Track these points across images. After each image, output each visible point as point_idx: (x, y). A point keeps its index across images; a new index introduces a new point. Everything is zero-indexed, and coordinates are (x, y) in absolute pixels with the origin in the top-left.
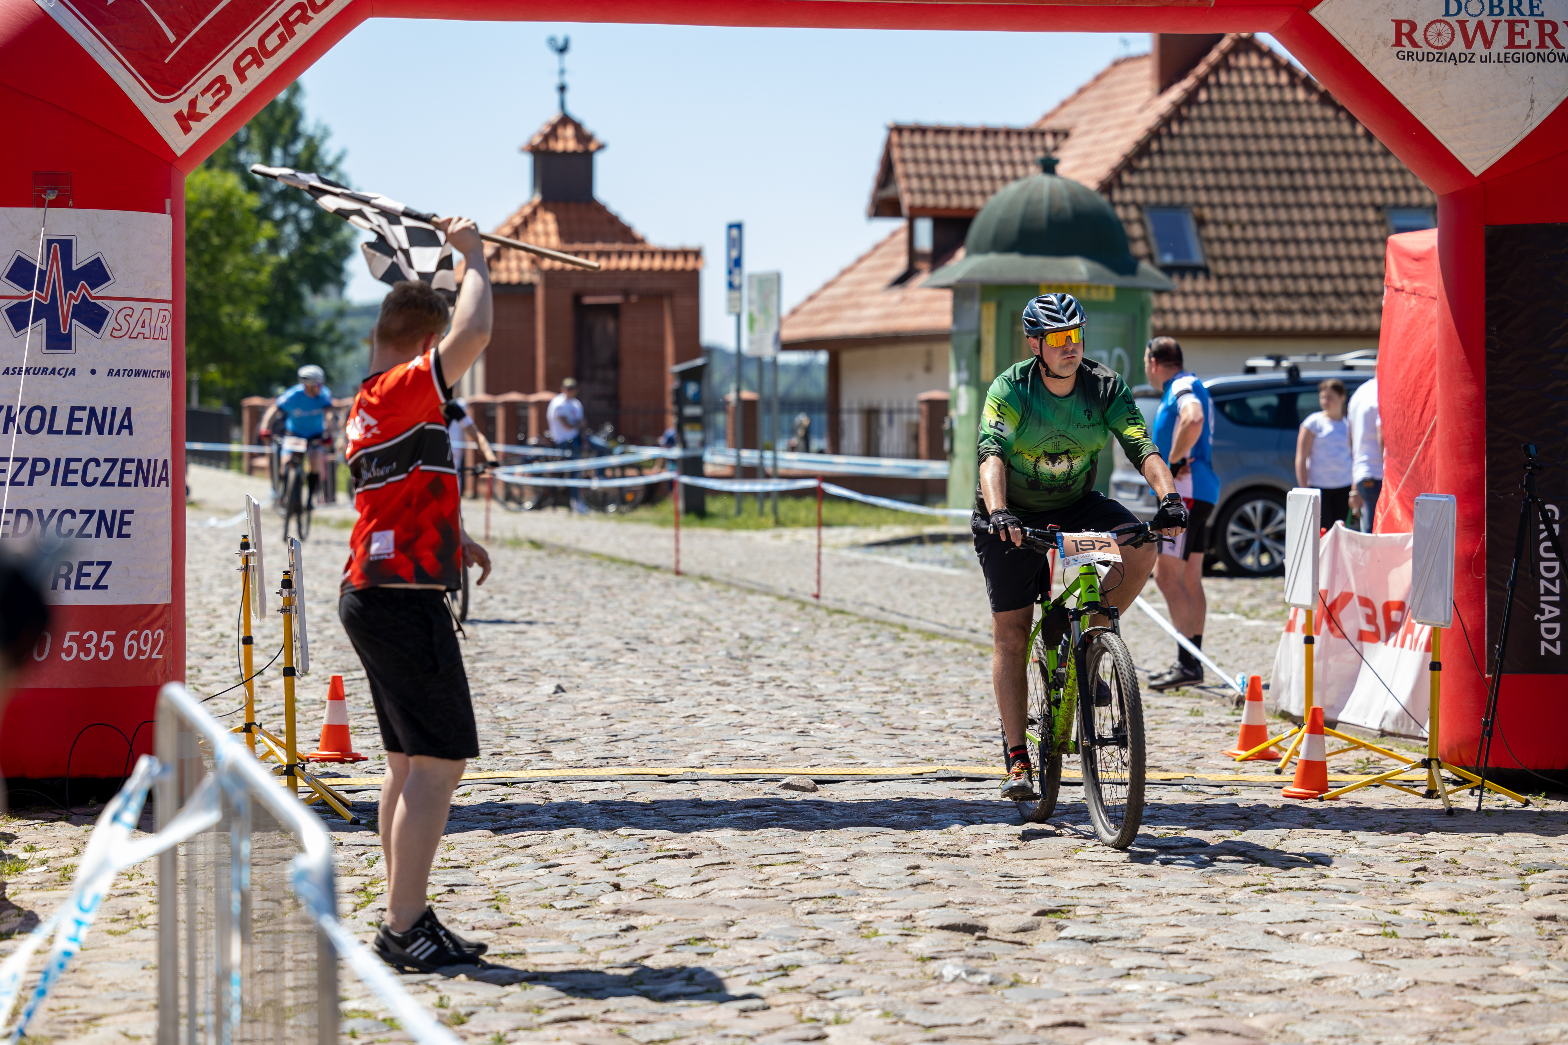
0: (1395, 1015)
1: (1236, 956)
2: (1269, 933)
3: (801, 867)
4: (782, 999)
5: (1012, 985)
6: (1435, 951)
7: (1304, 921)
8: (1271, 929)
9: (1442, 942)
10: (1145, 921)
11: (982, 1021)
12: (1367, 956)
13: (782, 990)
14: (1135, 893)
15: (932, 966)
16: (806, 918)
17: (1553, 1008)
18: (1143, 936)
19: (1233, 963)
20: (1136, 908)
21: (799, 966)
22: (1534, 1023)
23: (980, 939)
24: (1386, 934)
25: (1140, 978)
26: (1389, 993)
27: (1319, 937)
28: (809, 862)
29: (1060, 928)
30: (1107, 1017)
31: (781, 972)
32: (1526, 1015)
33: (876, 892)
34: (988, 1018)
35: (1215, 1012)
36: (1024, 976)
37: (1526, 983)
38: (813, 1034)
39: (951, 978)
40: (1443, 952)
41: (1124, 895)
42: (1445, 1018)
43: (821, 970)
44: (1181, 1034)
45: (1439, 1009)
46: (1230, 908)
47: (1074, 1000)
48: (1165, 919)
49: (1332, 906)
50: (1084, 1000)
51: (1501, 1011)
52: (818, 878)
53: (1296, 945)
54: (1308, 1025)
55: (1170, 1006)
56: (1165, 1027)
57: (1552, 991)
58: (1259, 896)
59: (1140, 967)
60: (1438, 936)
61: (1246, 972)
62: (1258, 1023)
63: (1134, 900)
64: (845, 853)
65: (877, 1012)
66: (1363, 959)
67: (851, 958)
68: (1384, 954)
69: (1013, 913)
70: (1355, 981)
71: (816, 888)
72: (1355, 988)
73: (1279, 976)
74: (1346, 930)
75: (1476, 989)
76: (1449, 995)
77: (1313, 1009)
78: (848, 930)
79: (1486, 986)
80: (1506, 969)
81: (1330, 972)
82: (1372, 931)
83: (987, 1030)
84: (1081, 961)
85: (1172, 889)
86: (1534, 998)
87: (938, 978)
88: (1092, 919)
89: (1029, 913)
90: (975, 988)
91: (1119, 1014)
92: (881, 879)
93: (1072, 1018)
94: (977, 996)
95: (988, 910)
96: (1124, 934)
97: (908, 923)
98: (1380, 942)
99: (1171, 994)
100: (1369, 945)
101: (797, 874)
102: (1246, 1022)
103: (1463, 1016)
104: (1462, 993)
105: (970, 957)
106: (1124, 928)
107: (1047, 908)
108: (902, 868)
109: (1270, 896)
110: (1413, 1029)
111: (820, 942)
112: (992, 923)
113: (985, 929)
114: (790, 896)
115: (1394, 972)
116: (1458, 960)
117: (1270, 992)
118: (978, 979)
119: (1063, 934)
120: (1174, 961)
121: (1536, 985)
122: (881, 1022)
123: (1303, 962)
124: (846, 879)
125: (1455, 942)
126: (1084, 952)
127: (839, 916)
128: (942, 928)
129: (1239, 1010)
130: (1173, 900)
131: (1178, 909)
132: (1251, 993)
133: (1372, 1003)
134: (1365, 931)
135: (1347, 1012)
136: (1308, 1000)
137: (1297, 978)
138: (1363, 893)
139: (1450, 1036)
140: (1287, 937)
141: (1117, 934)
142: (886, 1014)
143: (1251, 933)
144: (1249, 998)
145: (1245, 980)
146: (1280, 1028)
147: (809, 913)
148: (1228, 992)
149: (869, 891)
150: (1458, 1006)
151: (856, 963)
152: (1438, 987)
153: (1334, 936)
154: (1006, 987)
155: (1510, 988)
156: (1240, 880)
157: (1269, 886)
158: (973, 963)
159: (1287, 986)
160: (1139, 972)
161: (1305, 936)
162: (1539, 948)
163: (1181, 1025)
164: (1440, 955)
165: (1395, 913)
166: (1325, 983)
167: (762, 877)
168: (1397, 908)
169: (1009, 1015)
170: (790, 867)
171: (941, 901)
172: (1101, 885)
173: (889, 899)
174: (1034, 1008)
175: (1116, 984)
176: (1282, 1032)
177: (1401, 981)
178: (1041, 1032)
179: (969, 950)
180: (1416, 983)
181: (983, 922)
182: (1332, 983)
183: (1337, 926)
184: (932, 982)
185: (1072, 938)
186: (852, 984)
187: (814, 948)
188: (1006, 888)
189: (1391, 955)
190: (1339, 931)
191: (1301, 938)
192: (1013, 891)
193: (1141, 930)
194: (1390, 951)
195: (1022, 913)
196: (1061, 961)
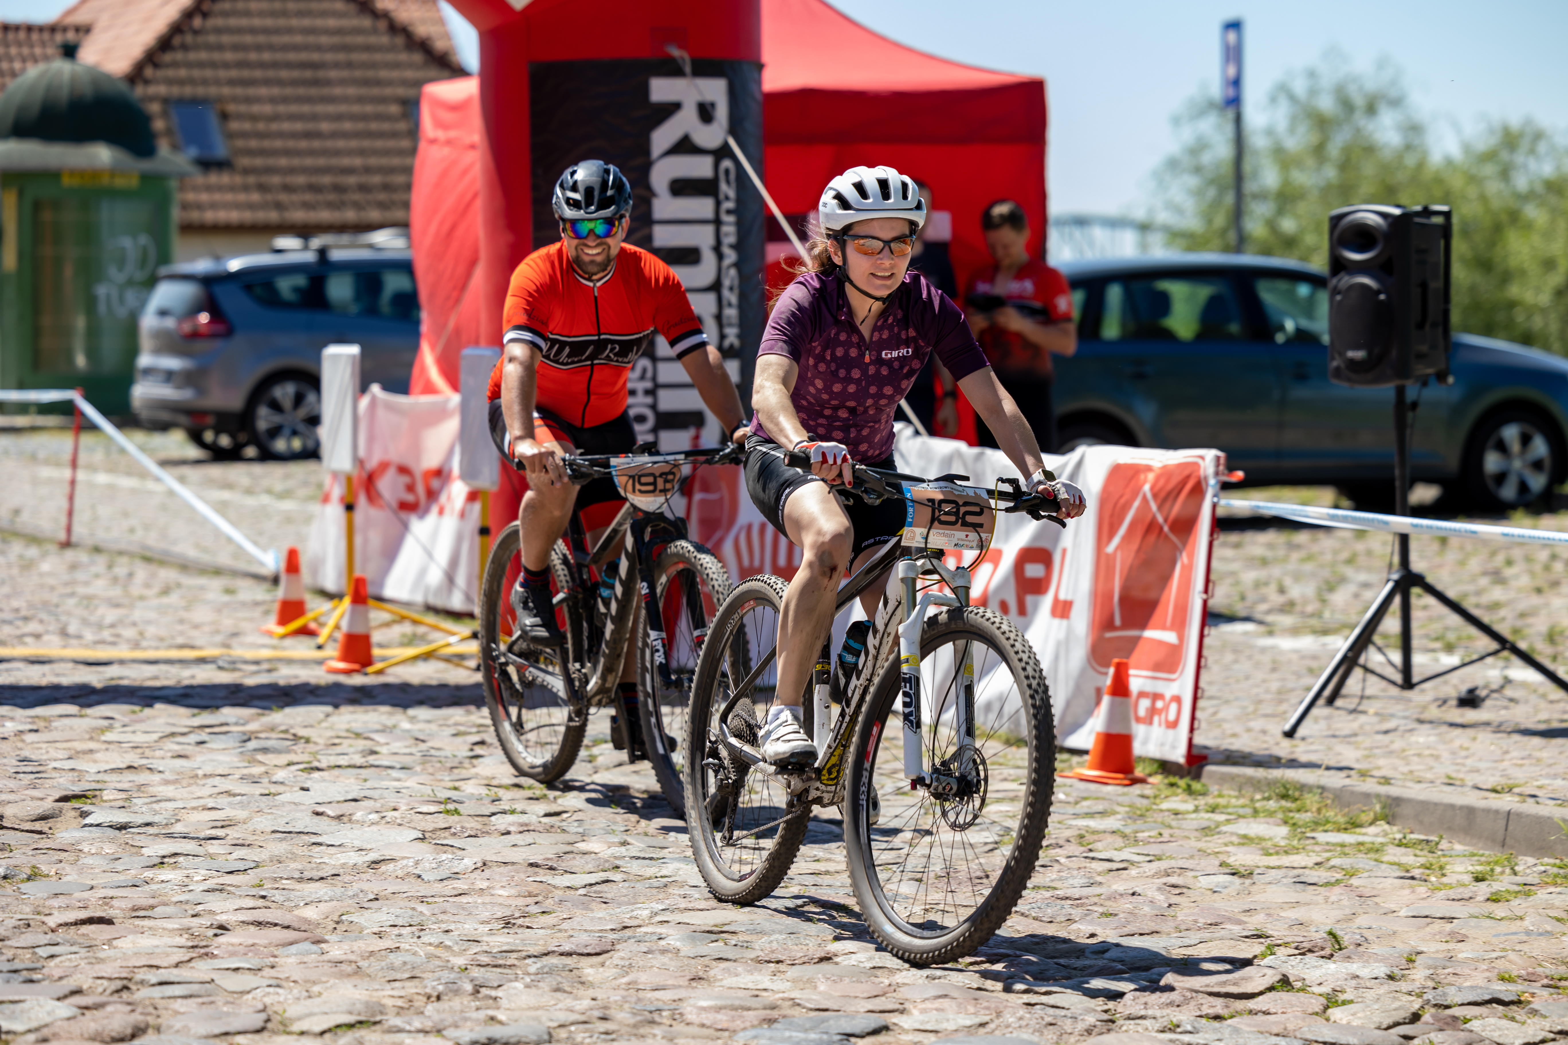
0: (464, 899)
1: (281, 840)
2: (317, 814)
5: (29, 879)
6: (502, 828)
7: (355, 800)
8: (320, 809)
9: (510, 818)
10: (180, 804)
12: (427, 835)
14: (168, 776)
17: (639, 886)
18: (178, 821)
19: (279, 848)
20: (169, 791)
22: (620, 905)
24: (448, 812)
25: (175, 866)
26: (455, 875)
27: (374, 817)
29: (84, 814)
30: (138, 912)
32: (609, 896)
35: (260, 903)
36: (44, 869)
37: (607, 861)
40: (512, 829)
41: (157, 778)
42: (521, 902)
44: (222, 927)
45: (513, 892)
46: (273, 789)
47: (101, 893)
48: (201, 802)
49: (385, 784)
50: (110, 893)
51: (582, 891)
53: (348, 825)
54: (367, 913)
55: (210, 897)
56: (205, 921)
57: (635, 867)
58: (305, 775)
59: (175, 854)
60: (504, 812)
61: (294, 857)
62: (311, 913)
63: (167, 782)
66: (423, 839)
68: (447, 833)
69: (33, 798)
70: (417, 863)
72: (417, 872)
73: (333, 860)
74: (403, 808)
75: (551, 868)
76: (523, 876)
77: (372, 897)
79: (563, 865)
80: (582, 846)
81: (388, 853)
82: (432, 808)
84: (109, 849)
85: (208, 769)
86: (617, 876)
88: (121, 803)
89: (51, 799)
91: (152, 907)
93: (98, 914)
95: (5, 797)
96: (156, 819)
98: (441, 821)
99: (210, 884)
100: (429, 824)
102: (296, 912)
103: (540, 898)
104: (536, 874)
106: (156, 813)
107: (70, 793)
109: (316, 775)
110: (486, 915)
112: (9, 812)
115: (460, 853)
116: (528, 838)
117: (322, 878)
119: (88, 820)
120: (213, 847)
121: (618, 862)
123: (357, 844)
125: (524, 818)
126: (112, 840)
129: (289, 900)
130: (210, 781)
131: (216, 790)
132: (300, 880)
133: (438, 888)
134: (425, 809)
135: (410, 898)
136: (365, 886)
137: (352, 862)
138: (418, 768)
139: (527, 922)
140: (339, 817)
141: (149, 819)
143: (299, 815)
144: (298, 886)
145: (293, 865)
146: (336, 919)
148: (275, 880)
150: (534, 888)
152: (510, 867)
153: (390, 814)
154: (22, 881)
155: (590, 867)
156: (284, 759)
157: (316, 764)
159: (341, 871)
160: (172, 860)
161: (358, 816)
162: (615, 823)
163: (222, 918)
164: (508, 833)
165: (456, 789)
166: (383, 868)
168: (457, 784)
169: (27, 911)
172: (130, 767)
174: (55, 903)
175: (149, 874)
176: (338, 923)
177: (468, 863)
178: (63, 931)
180: (484, 864)
182: (391, 866)
183: (393, 805)
185: (98, 825)
188: (24, 773)
189: (454, 834)
190: (395, 810)
191: (354, 818)
192: (33, 776)
193: (176, 815)
194: (453, 830)
195: (42, 799)
196: (86, 850)
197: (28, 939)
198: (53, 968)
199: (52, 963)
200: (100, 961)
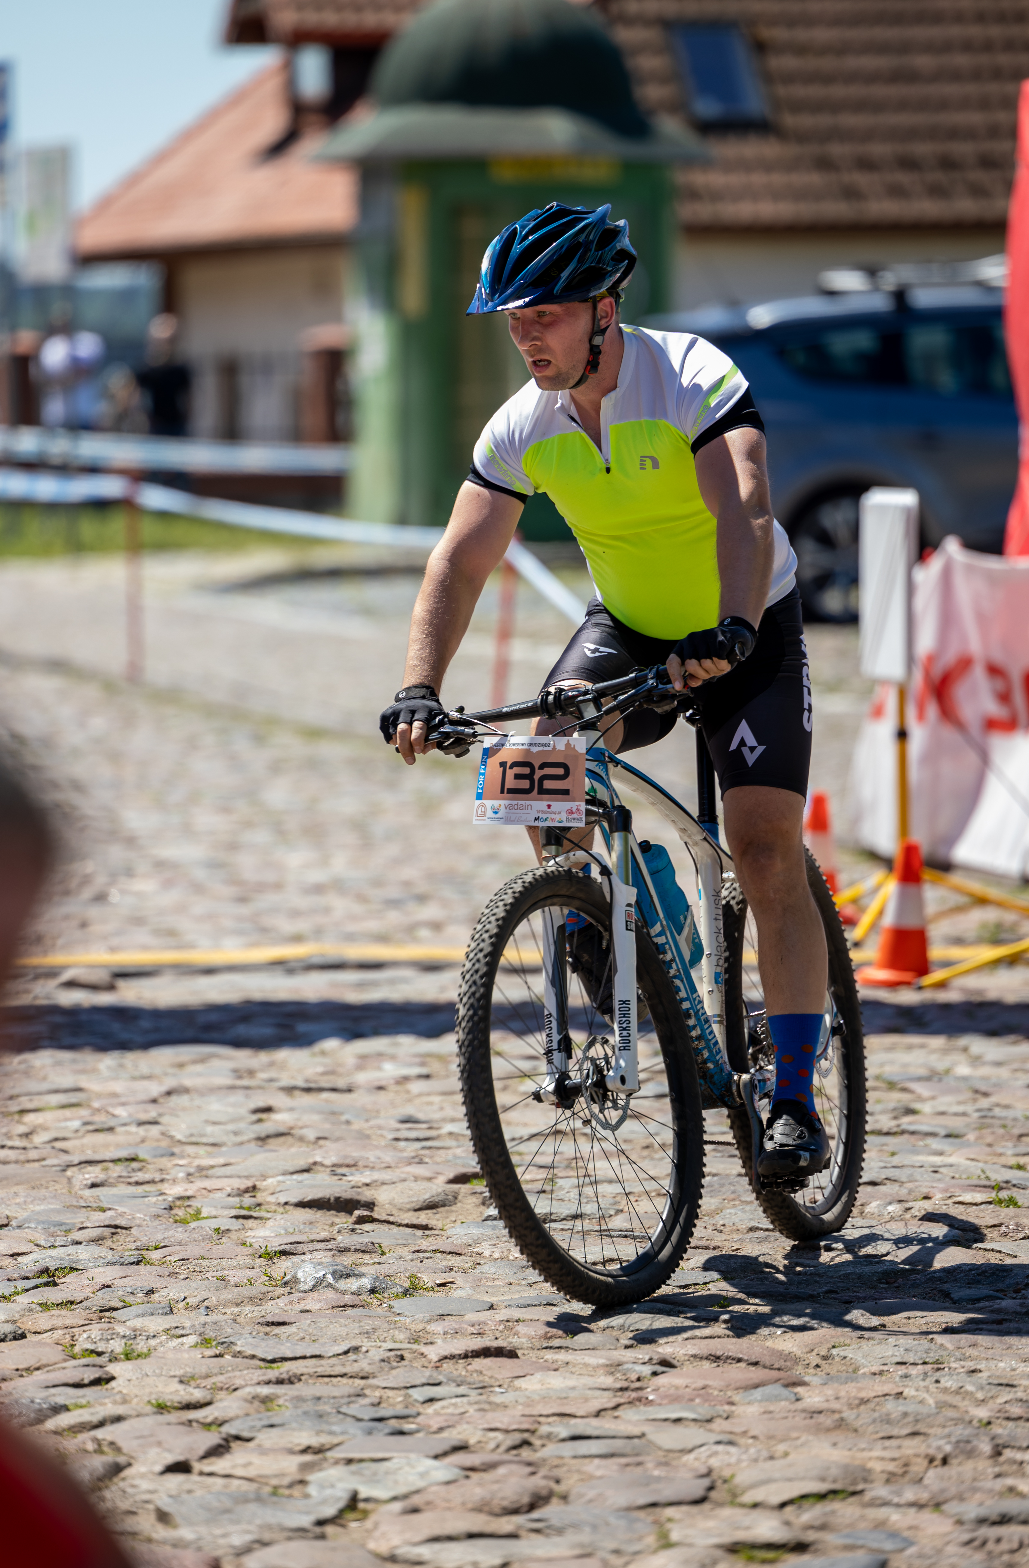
3: (84, 1113)
4: (43, 1320)
5: (406, 1293)
7: (873, 1184)
11: (356, 1349)
12: (968, 1235)
13: (45, 1306)
15: (284, 1265)
16: (88, 1193)
21: (73, 1269)
23: (361, 1220)
24: (1000, 1202)
27: (895, 1208)
28: (96, 1104)
31: (45, 1279)
33: (202, 1150)
34: (366, 1344)
35: (724, 1329)
36: (428, 1279)
38: (90, 1375)
39: (310, 1284)
43: (107, 1275)
44: (668, 1363)
47: (502, 1314)
49: (920, 1158)
50: (516, 1314)
52: (111, 1129)
56: (644, 1354)
62: (792, 1345)
64: (155, 1089)
65: (192, 1339)
66: (961, 1241)
67: (155, 1255)
68: (996, 1233)
69: (416, 1179)
71: (106, 1146)
72: (947, 1287)
74: (939, 1196)
78: (154, 1211)
82: (979, 1197)
83: (363, 1365)
87: (289, 1283)
89: (442, 1179)
90: (348, 1299)
92: (209, 1129)
93: (497, 1342)
94: (350, 1312)
95: (377, 1176)
96: (588, 1209)
97: (247, 1200)
98: (990, 1215)
101: (76, 1124)
102: (772, 1343)
105: (343, 1251)
106: (588, 1199)
107: (469, 1170)
108: (243, 1111)
111: (107, 1232)
112: (383, 1197)
113: (370, 1205)
114: (65, 1159)
117: (813, 1296)
118: (353, 1284)
119: (493, 1210)
122: (197, 1354)
124: (154, 1130)
127: (140, 1189)
128: (302, 1205)
134: (968, 1197)
138: (971, 1137)
142: (205, 1342)
146: (826, 1352)
147: (94, 1186)
149: (190, 1150)
151: (163, 1262)
153: (919, 1206)
154: (396, 1296)
158: (347, 1260)
159: (841, 1286)
161: (873, 1207)
165: (1020, 1167)
167: (22, 1129)
168: (1022, 1160)
169: (399, 1339)
170: (67, 1113)
171: (302, 1163)
173: (222, 1161)
174: (438, 1327)
178: (447, 1366)
179: (344, 1240)
181: (367, 1195)
183: (924, 1191)
184: (281, 1290)
186: (155, 1297)
187: (98, 1241)
188: (407, 1140)
189: (1006, 1234)
190: (926, 1198)
191: (867, 1210)
192: (418, 1145)
193: (616, 1203)
194: (1003, 1229)
195: (430, 1179)
196: (487, 1253)
197: (399, 1376)
198: (432, 1415)
199: (430, 1409)
200: (495, 1406)
